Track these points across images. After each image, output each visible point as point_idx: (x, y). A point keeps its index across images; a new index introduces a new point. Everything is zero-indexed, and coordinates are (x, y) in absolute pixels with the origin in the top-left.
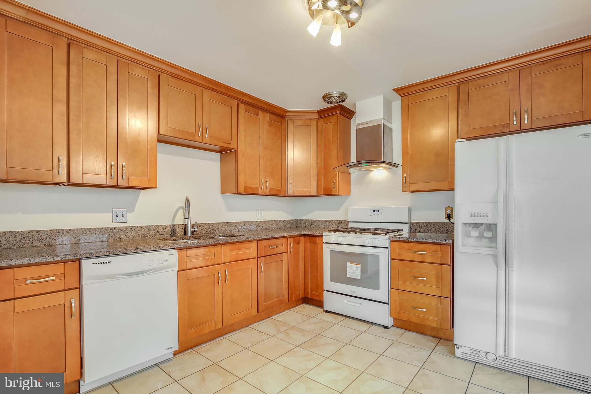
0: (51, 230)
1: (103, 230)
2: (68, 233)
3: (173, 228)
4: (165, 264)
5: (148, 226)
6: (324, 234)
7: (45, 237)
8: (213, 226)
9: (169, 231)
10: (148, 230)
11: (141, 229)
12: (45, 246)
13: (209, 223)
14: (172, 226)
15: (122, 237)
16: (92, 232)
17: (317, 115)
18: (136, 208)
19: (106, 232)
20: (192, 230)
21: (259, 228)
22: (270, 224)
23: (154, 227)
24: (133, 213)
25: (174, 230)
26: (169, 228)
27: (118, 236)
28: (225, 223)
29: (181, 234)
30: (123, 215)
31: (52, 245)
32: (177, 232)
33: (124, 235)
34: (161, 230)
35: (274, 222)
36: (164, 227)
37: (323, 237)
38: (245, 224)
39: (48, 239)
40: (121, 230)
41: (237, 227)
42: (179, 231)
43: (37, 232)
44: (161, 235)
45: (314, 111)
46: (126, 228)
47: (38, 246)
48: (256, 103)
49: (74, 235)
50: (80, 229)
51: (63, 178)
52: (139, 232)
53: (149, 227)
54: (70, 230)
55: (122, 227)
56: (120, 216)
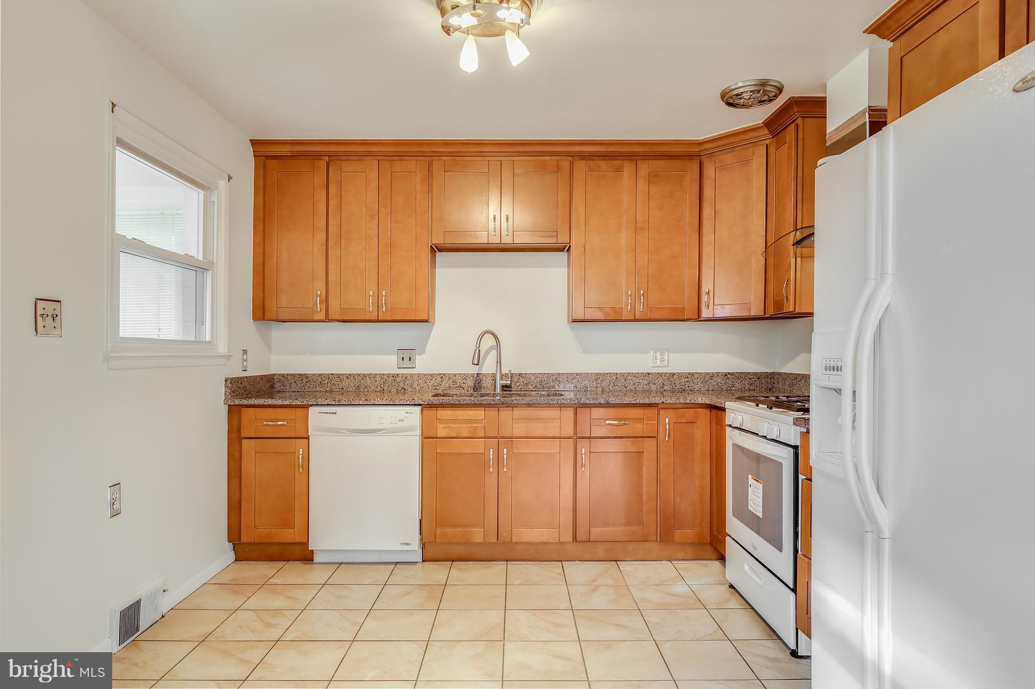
0: (332, 374)
1: (384, 376)
2: (348, 378)
3: (478, 378)
4: (400, 424)
5: (440, 374)
6: (728, 405)
7: (326, 382)
8: (549, 378)
9: (470, 383)
10: (441, 380)
11: (431, 378)
12: (326, 391)
13: (540, 374)
14: (475, 376)
15: (406, 387)
16: (372, 379)
17: (766, 131)
18: (427, 348)
19: (387, 379)
20: (501, 382)
21: (653, 387)
22: (686, 380)
23: (450, 376)
24: (423, 355)
25: (479, 381)
26: (471, 378)
27: (402, 385)
28: (572, 374)
29: (489, 388)
30: (410, 358)
31: (333, 391)
32: (484, 385)
33: (409, 385)
34: (459, 381)
35: (696, 375)
36: (465, 377)
37: (725, 411)
38: (618, 376)
39: (329, 384)
40: (405, 377)
41: (598, 381)
42: (487, 383)
43: (320, 375)
44: (460, 388)
45: (754, 125)
46: (412, 375)
47: (321, 392)
48: (615, 150)
49: (354, 381)
50: (359, 375)
51: (322, 316)
52: (428, 381)
53: (442, 376)
54: (350, 374)
55: (407, 374)
56: (406, 359)
